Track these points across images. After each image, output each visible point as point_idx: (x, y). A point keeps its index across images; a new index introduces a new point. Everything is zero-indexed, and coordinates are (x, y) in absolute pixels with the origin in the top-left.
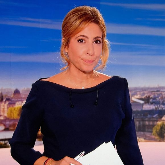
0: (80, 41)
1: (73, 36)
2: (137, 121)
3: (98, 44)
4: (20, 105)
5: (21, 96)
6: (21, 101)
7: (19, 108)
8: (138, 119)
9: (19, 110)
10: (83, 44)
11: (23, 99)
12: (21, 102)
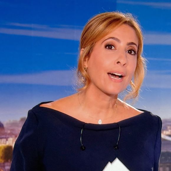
0: (107, 47)
1: (99, 40)
2: (167, 166)
3: (132, 55)
4: (3, 143)
5: (6, 131)
6: (5, 138)
7: (3, 148)
8: (168, 164)
9: (3, 151)
10: (113, 51)
11: (7, 136)
12: (5, 140)
